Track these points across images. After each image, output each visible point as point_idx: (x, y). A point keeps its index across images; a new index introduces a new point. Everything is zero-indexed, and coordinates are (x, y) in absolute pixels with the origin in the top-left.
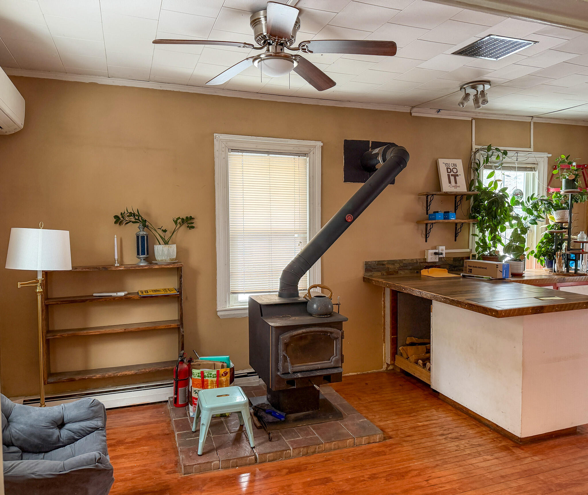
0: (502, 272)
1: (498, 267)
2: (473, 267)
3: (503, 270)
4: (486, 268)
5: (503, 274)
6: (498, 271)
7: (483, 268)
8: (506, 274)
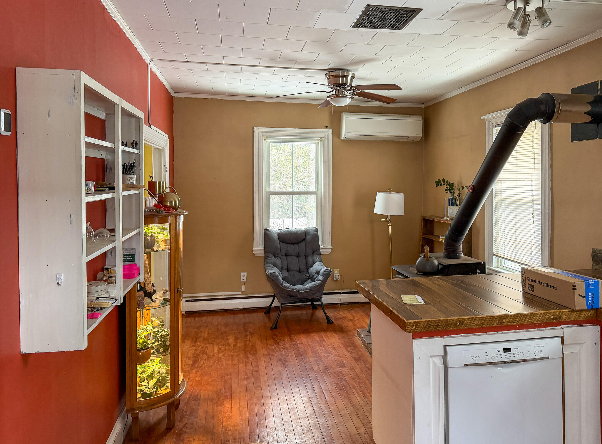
0: (584, 297)
1: (576, 289)
2: (535, 281)
3: (587, 293)
4: (555, 288)
5: (587, 301)
6: (577, 297)
7: (551, 287)
8: (593, 301)
